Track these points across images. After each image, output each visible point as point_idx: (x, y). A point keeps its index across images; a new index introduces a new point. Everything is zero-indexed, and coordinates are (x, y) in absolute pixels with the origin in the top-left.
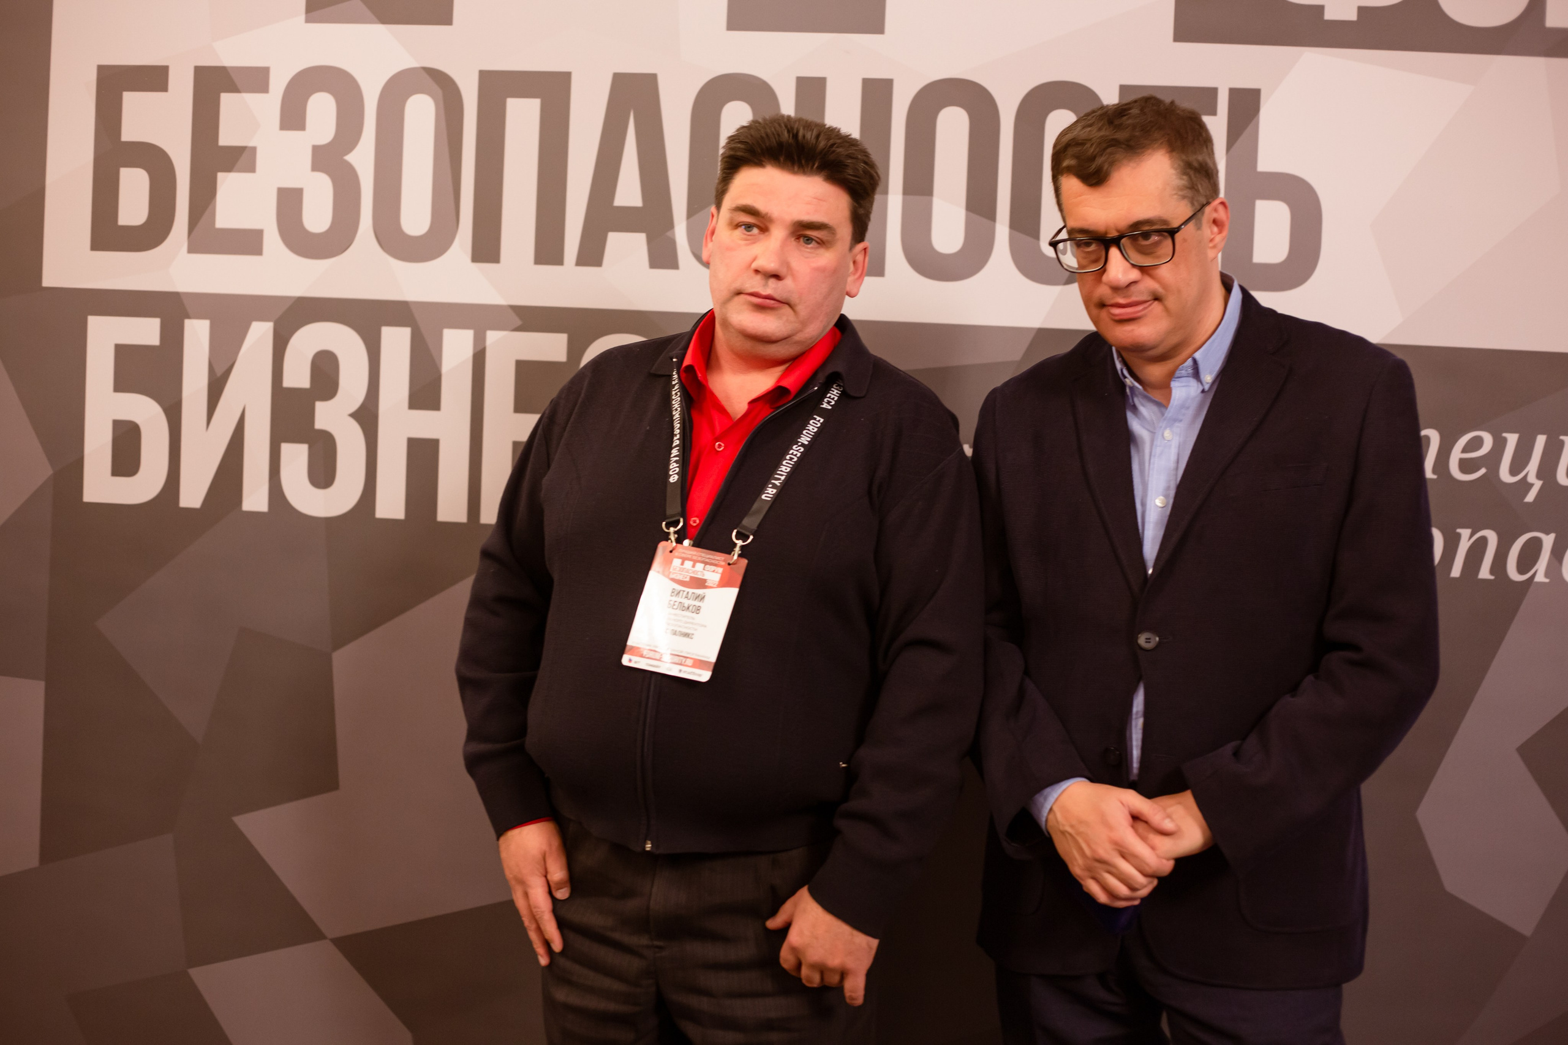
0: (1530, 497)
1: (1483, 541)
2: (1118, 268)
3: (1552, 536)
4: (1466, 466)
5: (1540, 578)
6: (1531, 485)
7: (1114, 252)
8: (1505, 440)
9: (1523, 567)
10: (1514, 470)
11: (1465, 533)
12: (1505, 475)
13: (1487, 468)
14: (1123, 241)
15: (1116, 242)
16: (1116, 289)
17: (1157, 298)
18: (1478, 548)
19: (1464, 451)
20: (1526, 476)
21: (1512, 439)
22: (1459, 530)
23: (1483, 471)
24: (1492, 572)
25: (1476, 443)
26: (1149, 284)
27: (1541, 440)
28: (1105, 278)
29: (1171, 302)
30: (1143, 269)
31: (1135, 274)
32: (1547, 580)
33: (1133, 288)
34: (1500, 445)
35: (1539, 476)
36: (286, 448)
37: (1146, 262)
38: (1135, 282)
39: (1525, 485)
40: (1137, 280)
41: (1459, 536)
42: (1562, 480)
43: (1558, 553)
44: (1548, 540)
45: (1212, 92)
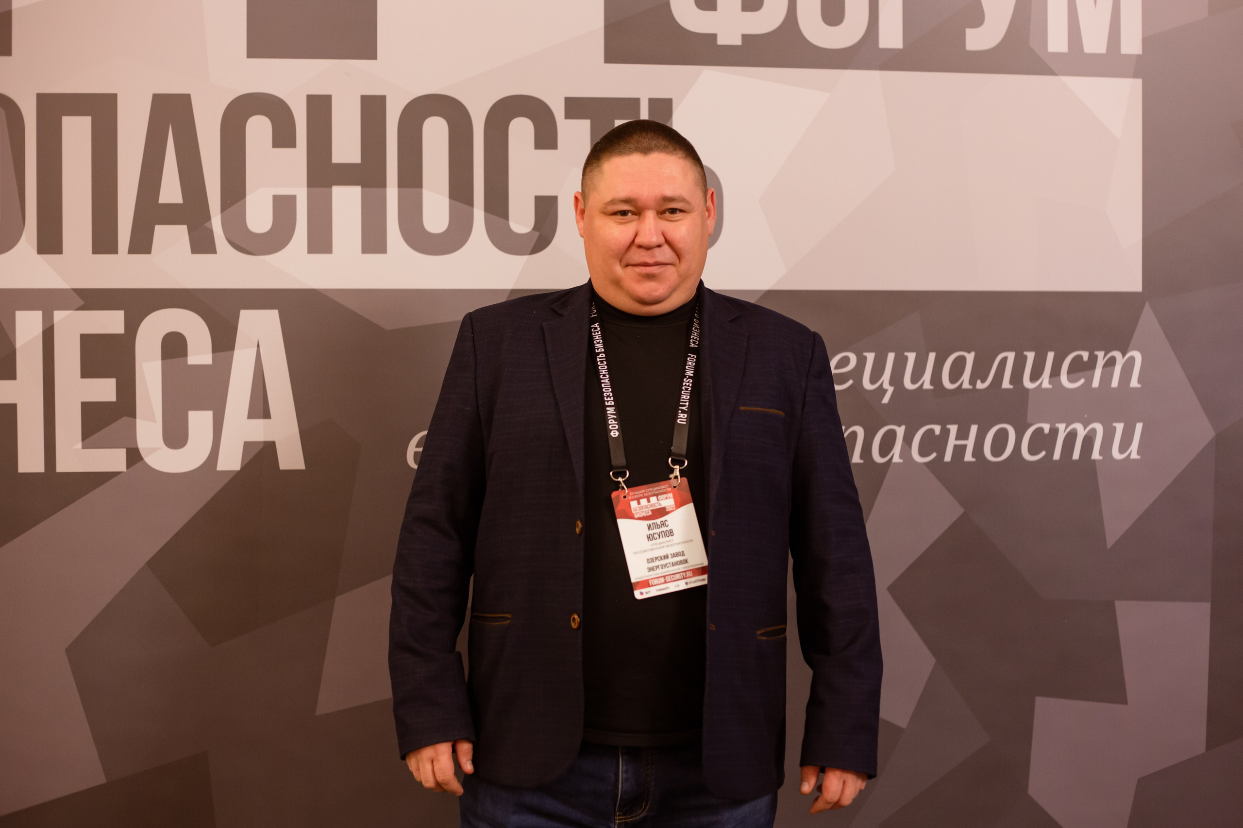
0: (886, 400)
1: (854, 435)
3: (903, 428)
5: (896, 459)
6: (886, 391)
8: (865, 358)
9: (883, 452)
10: (873, 381)
12: (867, 385)
13: (853, 380)
20: (882, 384)
21: (870, 357)
23: (851, 382)
24: (861, 457)
25: (845, 362)
27: (891, 357)
32: (901, 461)
34: (862, 361)
35: (891, 384)
42: (908, 385)
43: (908, 440)
44: (900, 431)
45: (635, 100)
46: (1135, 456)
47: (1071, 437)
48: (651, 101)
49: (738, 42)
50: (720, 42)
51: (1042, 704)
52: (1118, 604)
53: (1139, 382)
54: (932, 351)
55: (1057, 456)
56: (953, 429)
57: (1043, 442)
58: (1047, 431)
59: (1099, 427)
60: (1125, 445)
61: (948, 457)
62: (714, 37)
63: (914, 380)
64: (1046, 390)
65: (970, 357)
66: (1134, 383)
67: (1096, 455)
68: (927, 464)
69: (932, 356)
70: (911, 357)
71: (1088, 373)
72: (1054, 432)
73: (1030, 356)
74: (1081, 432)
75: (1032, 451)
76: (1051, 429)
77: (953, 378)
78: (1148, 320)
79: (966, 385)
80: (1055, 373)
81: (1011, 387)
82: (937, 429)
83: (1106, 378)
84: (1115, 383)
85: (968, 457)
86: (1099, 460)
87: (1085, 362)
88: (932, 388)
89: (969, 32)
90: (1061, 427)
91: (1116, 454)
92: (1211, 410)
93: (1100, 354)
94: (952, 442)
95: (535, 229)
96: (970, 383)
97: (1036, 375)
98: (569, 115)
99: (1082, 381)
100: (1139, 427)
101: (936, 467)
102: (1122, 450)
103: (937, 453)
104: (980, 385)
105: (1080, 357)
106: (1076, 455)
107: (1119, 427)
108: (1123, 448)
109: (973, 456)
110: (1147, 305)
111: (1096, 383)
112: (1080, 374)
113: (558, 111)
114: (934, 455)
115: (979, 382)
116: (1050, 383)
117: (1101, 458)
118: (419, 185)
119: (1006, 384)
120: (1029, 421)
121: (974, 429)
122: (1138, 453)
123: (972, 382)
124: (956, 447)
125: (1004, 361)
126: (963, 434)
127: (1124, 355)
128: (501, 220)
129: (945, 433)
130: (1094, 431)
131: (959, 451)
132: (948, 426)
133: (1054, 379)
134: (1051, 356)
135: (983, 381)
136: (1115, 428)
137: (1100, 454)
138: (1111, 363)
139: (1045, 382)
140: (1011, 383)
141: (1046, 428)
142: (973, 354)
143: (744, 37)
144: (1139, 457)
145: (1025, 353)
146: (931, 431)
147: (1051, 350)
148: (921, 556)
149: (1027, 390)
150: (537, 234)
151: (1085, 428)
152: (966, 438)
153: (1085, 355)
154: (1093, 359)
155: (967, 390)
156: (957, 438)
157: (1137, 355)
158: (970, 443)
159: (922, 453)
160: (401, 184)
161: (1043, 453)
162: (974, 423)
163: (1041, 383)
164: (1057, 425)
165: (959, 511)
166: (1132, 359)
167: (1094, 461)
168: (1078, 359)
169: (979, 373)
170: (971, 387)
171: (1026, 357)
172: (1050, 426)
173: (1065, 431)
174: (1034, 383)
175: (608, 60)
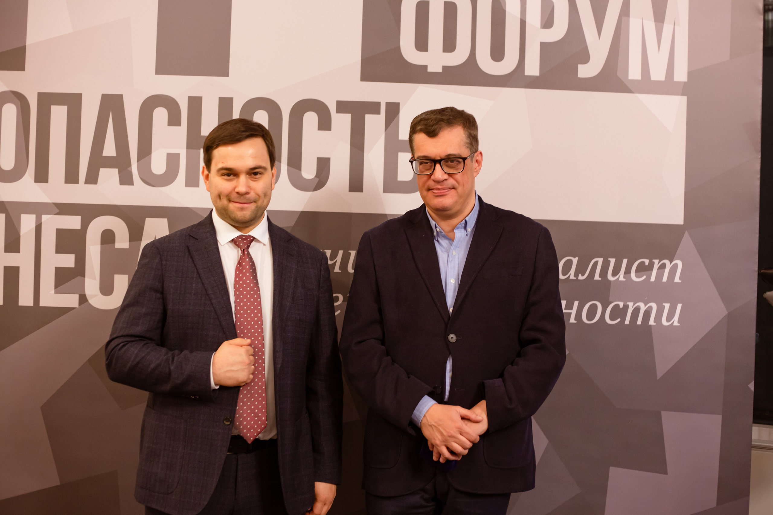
2: (439, 173)
7: (438, 166)
14: (442, 162)
15: (439, 161)
16: (438, 182)
17: (454, 188)
26: (451, 182)
28: (432, 177)
29: (460, 190)
30: (450, 175)
31: (446, 176)
33: (445, 182)
37: (451, 171)
38: (446, 180)
40: (447, 179)
45: (378, 104)
46: (676, 324)
47: (637, 311)
48: (388, 104)
49: (440, 70)
50: (430, 70)
51: (613, 470)
52: (663, 413)
53: (680, 279)
55: (627, 322)
57: (618, 313)
58: (621, 306)
59: (654, 306)
60: (670, 317)
62: (426, 67)
64: (621, 281)
65: (575, 260)
66: (677, 280)
67: (652, 322)
71: (649, 272)
72: (626, 307)
73: (612, 261)
74: (643, 308)
75: (612, 318)
76: (624, 306)
77: (564, 273)
78: (687, 242)
79: (572, 277)
80: (628, 271)
81: (600, 279)
83: (659, 276)
84: (665, 279)
85: (572, 320)
86: (654, 325)
87: (647, 266)
89: (580, 66)
90: (631, 304)
91: (664, 322)
92: (725, 298)
93: (656, 261)
95: (316, 176)
96: (575, 276)
97: (615, 273)
98: (339, 111)
99: (644, 277)
100: (679, 306)
102: (668, 320)
104: (581, 277)
105: (643, 263)
106: (639, 322)
107: (667, 306)
108: (669, 319)
109: (575, 319)
110: (686, 233)
111: (653, 279)
112: (643, 273)
113: (333, 108)
115: (580, 275)
116: (624, 277)
117: (655, 324)
119: (597, 277)
120: (610, 300)
121: (576, 303)
122: (678, 322)
123: (576, 275)
125: (596, 263)
126: (569, 306)
127: (671, 263)
128: (297, 171)
130: (651, 308)
133: (627, 275)
134: (625, 261)
135: (583, 275)
136: (664, 307)
137: (655, 322)
138: (663, 267)
139: (621, 276)
140: (600, 277)
141: (621, 304)
142: (577, 258)
143: (444, 68)
144: (679, 325)
145: (609, 259)
147: (625, 258)
149: (610, 281)
150: (317, 180)
151: (645, 306)
152: (571, 308)
153: (647, 262)
154: (652, 265)
155: (573, 280)
157: (679, 263)
158: (574, 312)
161: (619, 320)
162: (577, 300)
163: (619, 278)
164: (628, 303)
166: (676, 265)
167: (651, 326)
168: (642, 264)
169: (580, 270)
170: (575, 278)
171: (610, 261)
172: (624, 303)
173: (633, 307)
174: (614, 277)
175: (362, 80)
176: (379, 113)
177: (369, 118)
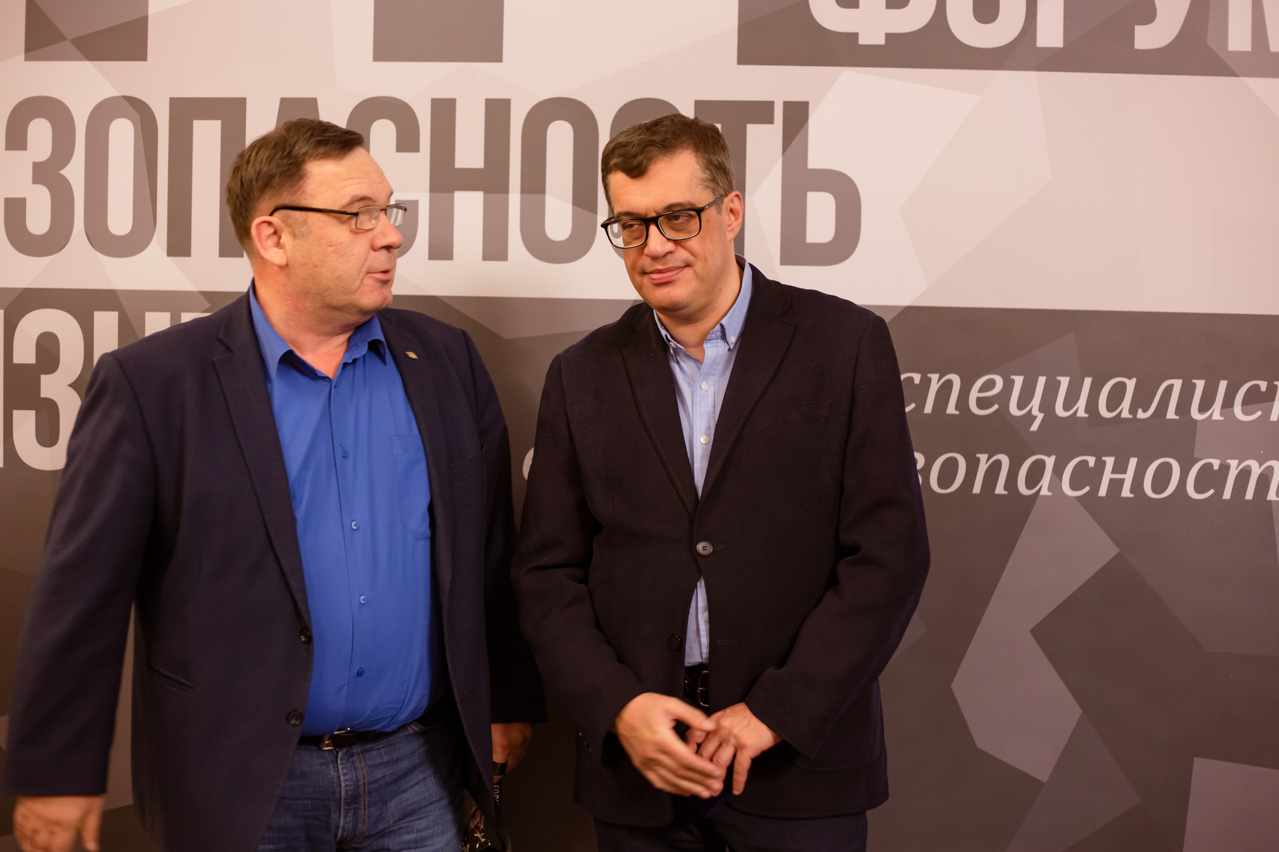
0: (1034, 427)
1: (998, 463)
2: (657, 242)
3: (1053, 458)
4: (983, 403)
6: (1035, 417)
7: (653, 229)
8: (1013, 381)
9: (1030, 484)
10: (1021, 406)
11: (983, 457)
12: (1014, 410)
13: (999, 404)
14: (660, 220)
15: (654, 220)
16: (655, 258)
17: (688, 265)
18: (995, 469)
19: (980, 391)
20: (1031, 410)
21: (1019, 380)
22: (978, 455)
23: (996, 407)
24: (1006, 488)
25: (990, 385)
26: (682, 254)
27: (1042, 381)
28: (646, 251)
30: (677, 242)
31: (670, 246)
32: (1050, 494)
33: (670, 257)
34: (1009, 386)
35: (1040, 410)
36: (17, 414)
37: (679, 236)
38: (670, 252)
39: (1030, 418)
40: (672, 250)
41: (978, 460)
42: (1060, 411)
43: (1058, 471)
44: (1050, 461)
45: (770, 105)
47: (1245, 474)
48: (787, 105)
49: (881, 41)
50: (862, 41)
51: (1200, 764)
54: (1089, 376)
55: (1227, 495)
56: (1110, 461)
57: (1211, 478)
58: (1216, 467)
59: (1276, 466)
61: (1103, 492)
62: (855, 36)
63: (1067, 407)
64: (1217, 421)
65: (1131, 384)
67: (1272, 496)
68: (1078, 498)
69: (1088, 381)
70: (1065, 381)
71: (1265, 405)
72: (1225, 468)
73: (1200, 384)
74: (1256, 470)
75: (1198, 489)
76: (1221, 465)
77: (1111, 407)
79: (1126, 414)
80: (1228, 403)
81: (1177, 417)
82: (1091, 461)
85: (1126, 492)
86: (1275, 502)
87: (1263, 393)
88: (1087, 415)
89: (1138, 28)
90: (1233, 463)
94: (1108, 475)
96: (1130, 413)
97: (1205, 406)
99: (1259, 413)
101: (1089, 502)
103: (1090, 487)
104: (1141, 415)
105: (1257, 387)
106: (1249, 495)
109: (1131, 492)
111: (1274, 417)
112: (1257, 405)
114: (1087, 489)
115: (1140, 410)
116: (1221, 415)
118: (542, 191)
119: (1171, 414)
120: (1196, 455)
121: (1133, 462)
123: (1133, 410)
124: (1112, 481)
125: (1170, 388)
126: (1120, 467)
129: (1101, 465)
130: (1271, 469)
131: (1116, 485)
132: (1104, 458)
133: (1226, 410)
134: (1223, 385)
135: (1145, 411)
137: (1277, 494)
139: (1216, 413)
140: (1176, 414)
141: (1216, 464)
142: (1134, 380)
143: (888, 36)
145: (1194, 381)
146: (1085, 463)
147: (1224, 379)
148: (1070, 597)
149: (1195, 422)
151: (1260, 466)
152: (1125, 472)
153: (1263, 385)
154: (1272, 390)
155: (1126, 419)
156: (1113, 472)
158: (1128, 477)
159: (1074, 486)
160: (524, 190)
161: (1212, 492)
162: (1134, 456)
163: (1211, 415)
164: (1228, 461)
165: (1115, 551)
167: (1270, 501)
168: (1255, 389)
169: (1141, 400)
170: (1131, 416)
171: (1195, 385)
172: (1221, 462)
173: (1237, 468)
174: (1202, 414)
175: (740, 62)
176: (770, 121)
177: (754, 131)
